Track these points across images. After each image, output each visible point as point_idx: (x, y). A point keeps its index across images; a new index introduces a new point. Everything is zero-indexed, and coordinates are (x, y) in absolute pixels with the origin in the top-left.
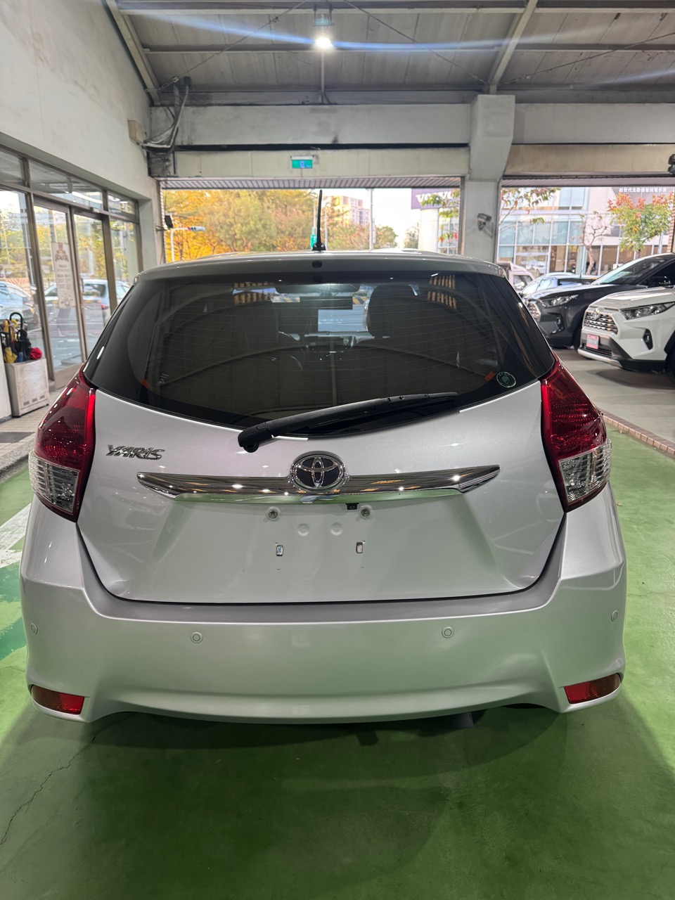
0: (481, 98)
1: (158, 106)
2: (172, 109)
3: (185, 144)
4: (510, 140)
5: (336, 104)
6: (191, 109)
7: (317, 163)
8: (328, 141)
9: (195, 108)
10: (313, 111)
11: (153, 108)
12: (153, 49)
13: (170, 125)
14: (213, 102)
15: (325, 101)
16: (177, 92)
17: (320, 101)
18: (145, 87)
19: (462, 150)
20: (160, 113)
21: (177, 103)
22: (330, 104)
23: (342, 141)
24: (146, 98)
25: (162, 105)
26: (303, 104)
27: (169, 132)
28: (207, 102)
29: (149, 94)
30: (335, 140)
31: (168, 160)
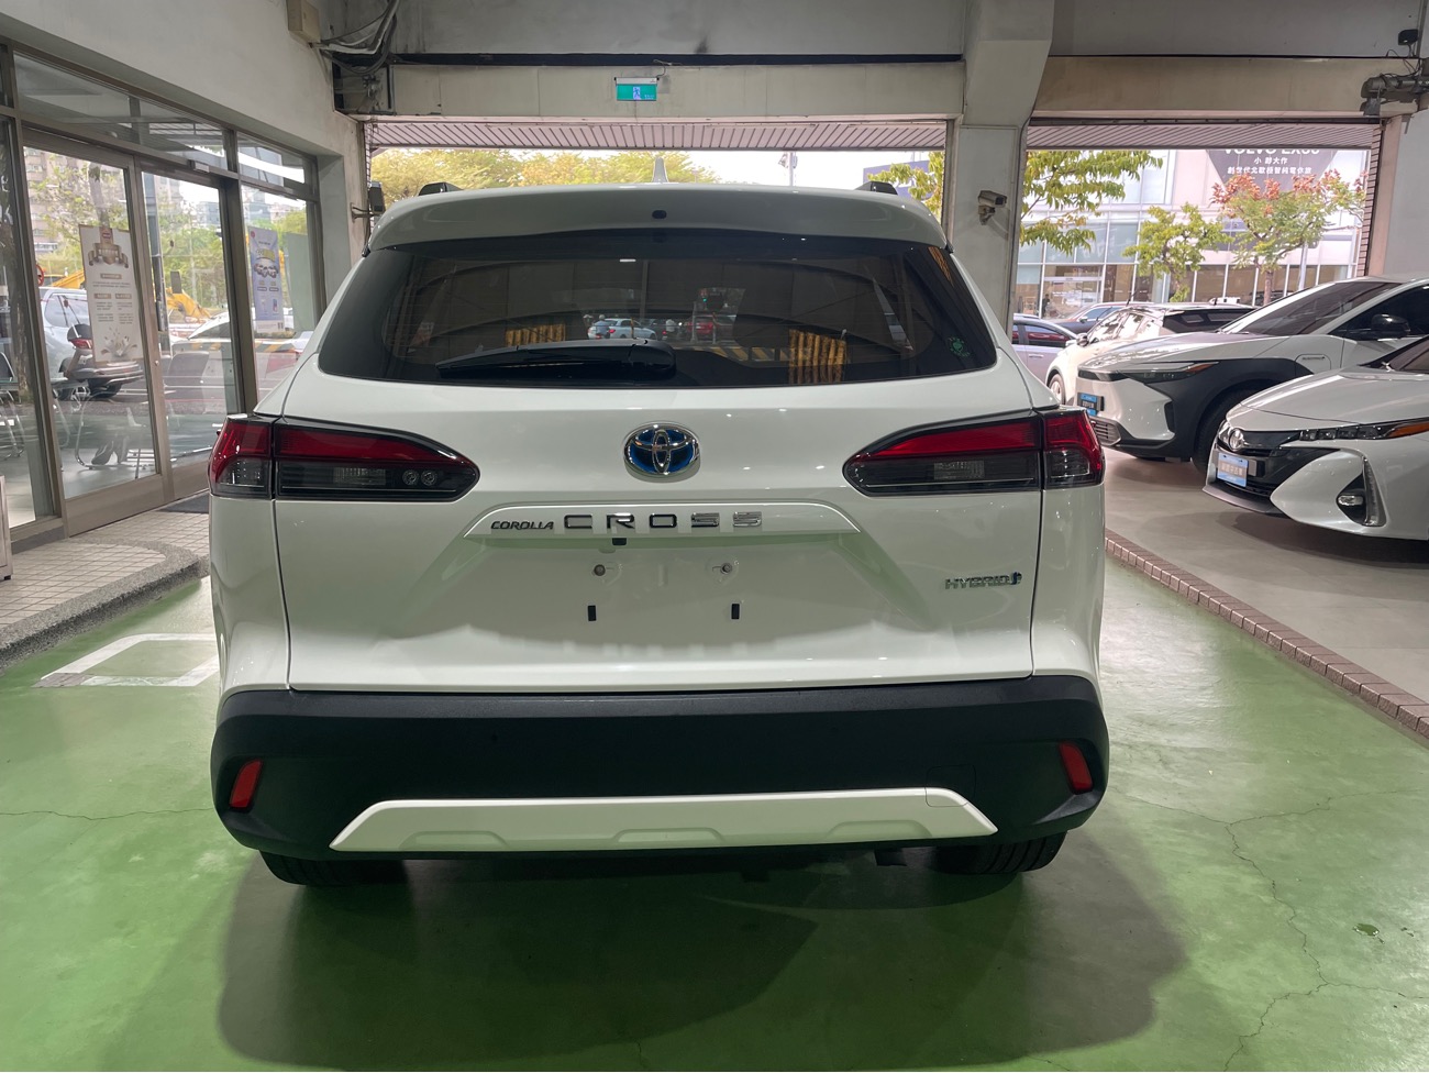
3: (411, 51)
4: (1042, 48)
7: (667, 91)
8: (688, 49)
13: (381, 13)
19: (951, 67)
23: (717, 49)
27: (375, 26)
30: (703, 47)
31: (374, 80)
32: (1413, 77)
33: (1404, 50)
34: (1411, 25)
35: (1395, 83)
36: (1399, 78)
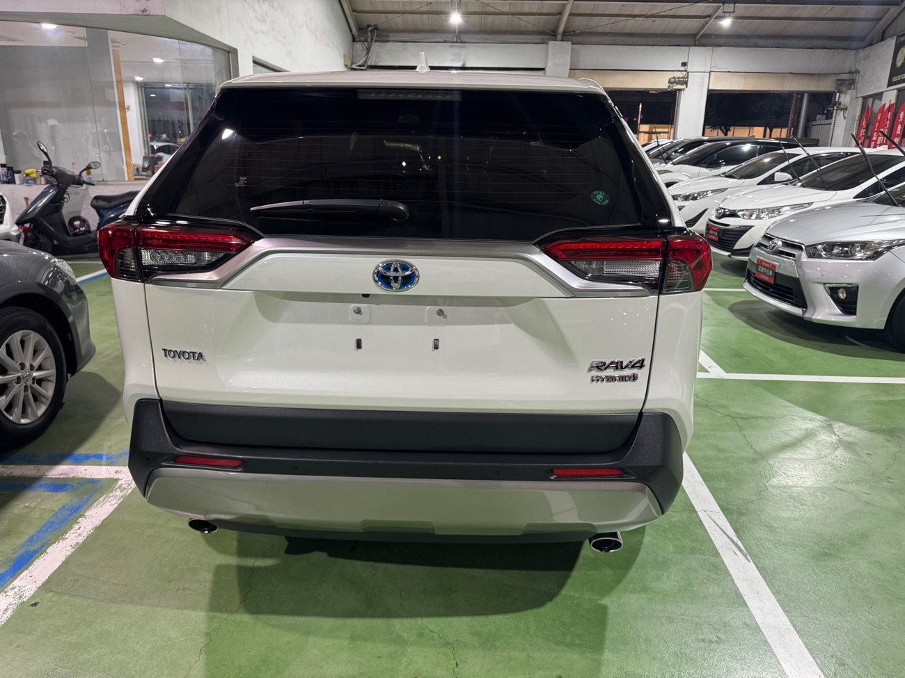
0: (551, 43)
1: (357, 42)
2: (366, 43)
3: (373, 64)
4: (569, 67)
5: (465, 42)
6: (377, 44)
8: (460, 65)
9: (379, 43)
10: (452, 47)
11: (355, 43)
12: (358, 12)
13: (364, 54)
14: (390, 39)
15: (459, 40)
16: (369, 34)
17: (455, 40)
18: (351, 31)
19: (541, 73)
20: (359, 46)
21: (369, 40)
22: (462, 42)
23: (468, 65)
24: (351, 38)
25: (360, 41)
26: (445, 42)
27: (364, 59)
28: (386, 39)
29: (353, 36)
30: (464, 64)
32: (683, 78)
33: (683, 68)
34: (685, 61)
35: (677, 80)
36: (679, 78)
